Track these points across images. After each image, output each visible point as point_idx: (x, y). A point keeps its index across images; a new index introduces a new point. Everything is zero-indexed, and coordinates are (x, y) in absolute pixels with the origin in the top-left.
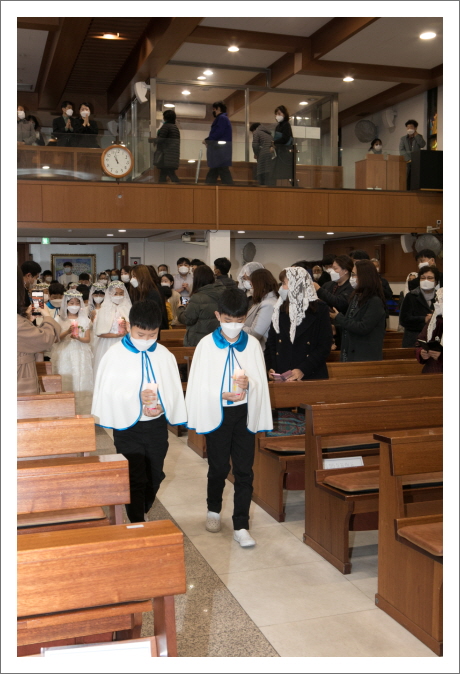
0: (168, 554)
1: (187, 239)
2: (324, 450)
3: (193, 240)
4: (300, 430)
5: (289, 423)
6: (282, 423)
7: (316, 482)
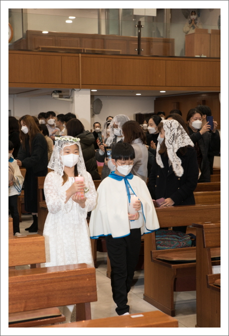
1: (56, 96)
2: (212, 259)
4: (182, 244)
5: (172, 239)
6: (167, 239)
7: (208, 284)
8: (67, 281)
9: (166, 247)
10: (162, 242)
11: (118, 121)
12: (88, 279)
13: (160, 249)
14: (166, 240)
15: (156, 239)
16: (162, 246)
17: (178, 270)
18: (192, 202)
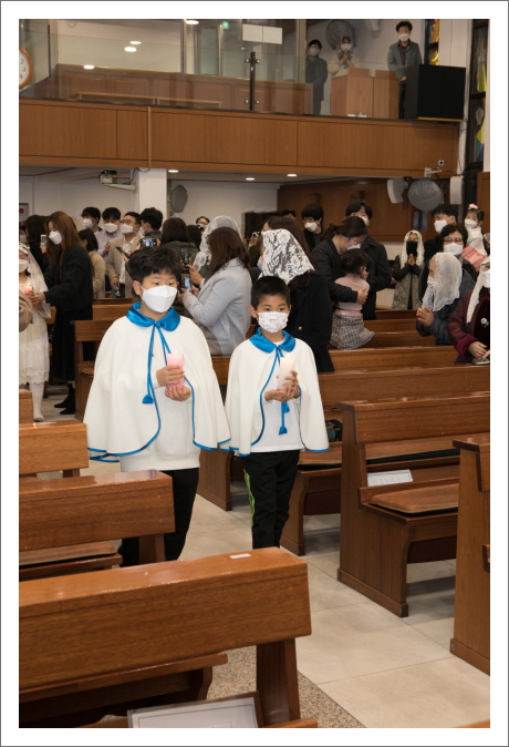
0: (291, 588)
2: (369, 462)
3: (114, 181)
7: (360, 502)
8: (124, 499)
12: (159, 497)
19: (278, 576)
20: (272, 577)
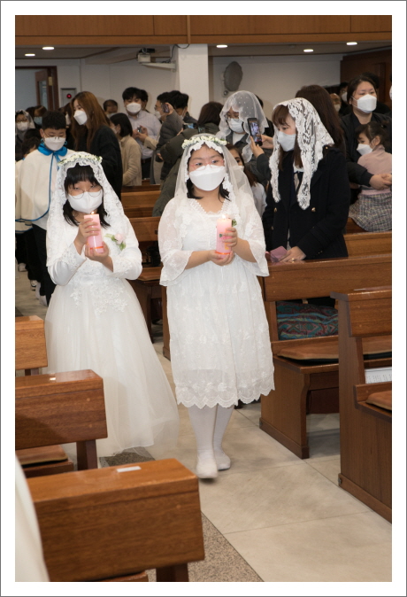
0: (178, 507)
1: (145, 59)
2: (366, 357)
3: (153, 60)
4: (327, 329)
5: (310, 320)
6: (301, 320)
7: (356, 401)
8: (49, 402)
9: (298, 336)
10: (290, 326)
11: (239, 106)
12: (88, 400)
13: (285, 339)
14: (297, 322)
15: (280, 321)
16: (290, 333)
17: (313, 375)
18: (342, 252)
19: (164, 492)
20: (156, 493)
